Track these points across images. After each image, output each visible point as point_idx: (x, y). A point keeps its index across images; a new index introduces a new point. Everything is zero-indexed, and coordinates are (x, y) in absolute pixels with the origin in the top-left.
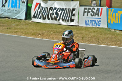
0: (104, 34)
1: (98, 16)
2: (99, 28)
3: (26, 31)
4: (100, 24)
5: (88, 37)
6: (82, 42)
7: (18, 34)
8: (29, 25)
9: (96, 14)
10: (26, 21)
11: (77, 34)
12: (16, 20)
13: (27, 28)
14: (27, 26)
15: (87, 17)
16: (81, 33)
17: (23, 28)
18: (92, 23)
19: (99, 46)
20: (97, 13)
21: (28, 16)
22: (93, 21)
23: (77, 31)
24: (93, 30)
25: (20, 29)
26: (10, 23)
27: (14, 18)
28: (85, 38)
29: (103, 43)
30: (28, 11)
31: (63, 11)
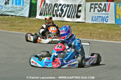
0: (112, 30)
1: (106, 11)
2: (106, 24)
3: (30, 28)
4: (107, 20)
5: (96, 33)
6: (90, 39)
7: (23, 32)
8: (34, 22)
9: (103, 10)
10: (30, 18)
11: (84, 30)
12: (19, 17)
13: (31, 26)
14: (31, 23)
15: (94, 13)
16: (88, 29)
17: (27, 25)
18: (99, 19)
19: (108, 42)
20: (104, 8)
21: (32, 13)
22: (100, 17)
23: (85, 28)
24: (100, 26)
25: (25, 26)
26: (14, 21)
27: (17, 15)
28: (93, 35)
29: (112, 39)
30: (32, 8)
31: (69, 8)
